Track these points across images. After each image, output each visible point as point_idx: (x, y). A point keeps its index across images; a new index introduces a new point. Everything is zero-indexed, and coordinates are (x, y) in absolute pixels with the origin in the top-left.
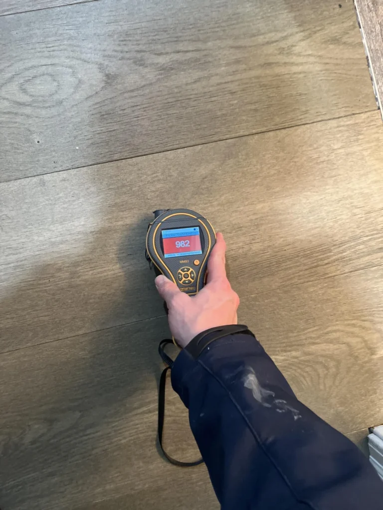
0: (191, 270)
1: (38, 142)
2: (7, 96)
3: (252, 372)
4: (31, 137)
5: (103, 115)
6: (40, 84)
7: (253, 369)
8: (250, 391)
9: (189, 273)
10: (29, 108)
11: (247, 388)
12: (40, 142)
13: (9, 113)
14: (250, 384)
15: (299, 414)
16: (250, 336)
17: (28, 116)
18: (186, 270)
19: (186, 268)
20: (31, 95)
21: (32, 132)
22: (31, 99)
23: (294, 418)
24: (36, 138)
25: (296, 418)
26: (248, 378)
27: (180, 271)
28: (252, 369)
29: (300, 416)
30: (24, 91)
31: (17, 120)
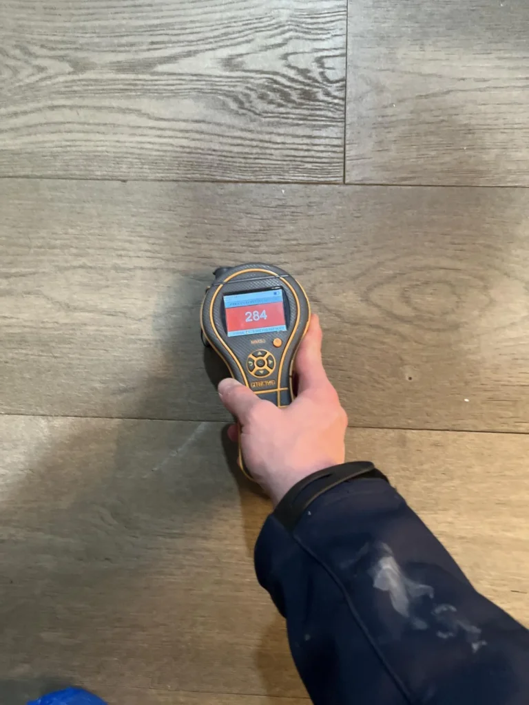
0: (269, 354)
1: (410, 378)
2: (379, 303)
3: (386, 552)
4: (401, 368)
5: (517, 359)
6: (431, 294)
7: (390, 545)
8: (386, 595)
9: (265, 358)
10: (408, 326)
11: (378, 590)
12: (413, 378)
13: (377, 327)
14: (385, 579)
15: (481, 638)
16: (380, 479)
17: (404, 338)
18: (260, 353)
19: (261, 352)
20: (415, 309)
21: (403, 362)
22: (413, 314)
23: (470, 648)
24: (408, 372)
25: (475, 646)
26: (380, 568)
27: (251, 356)
28: (386, 547)
29: (484, 643)
30: (407, 300)
31: (386, 340)
